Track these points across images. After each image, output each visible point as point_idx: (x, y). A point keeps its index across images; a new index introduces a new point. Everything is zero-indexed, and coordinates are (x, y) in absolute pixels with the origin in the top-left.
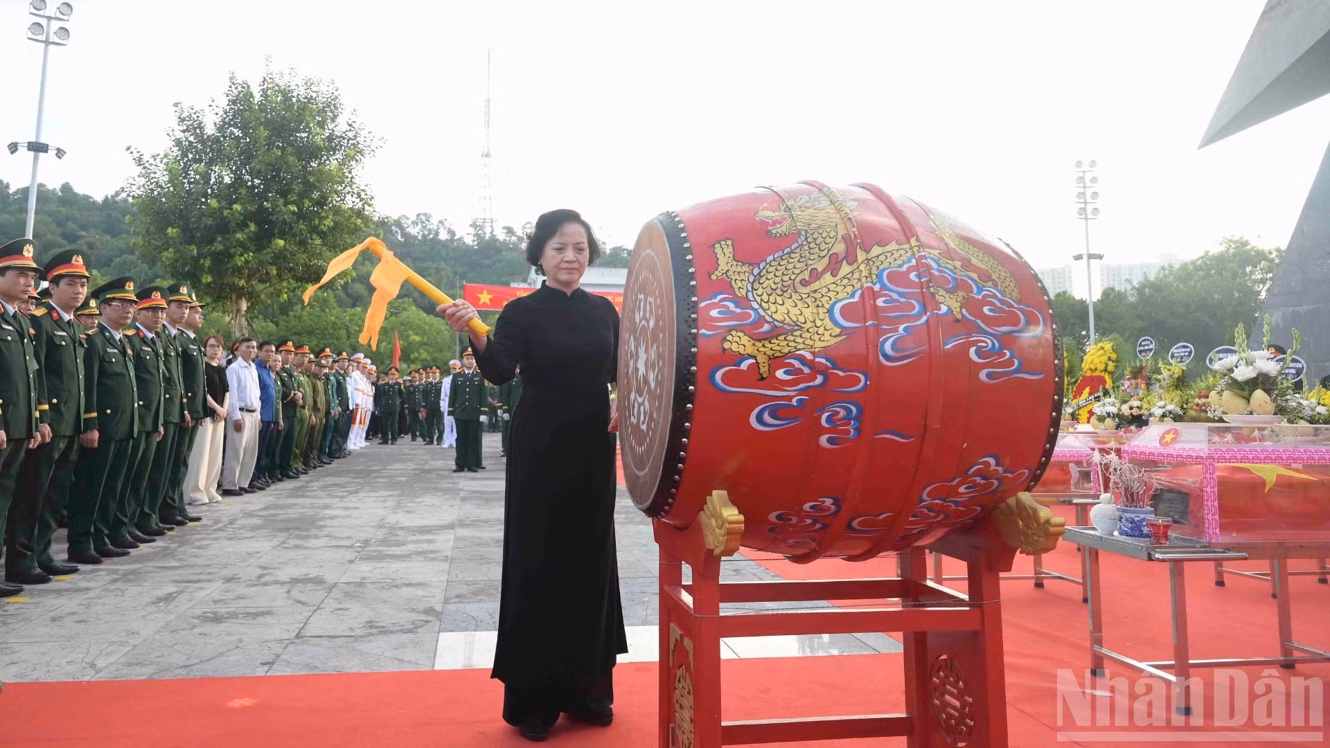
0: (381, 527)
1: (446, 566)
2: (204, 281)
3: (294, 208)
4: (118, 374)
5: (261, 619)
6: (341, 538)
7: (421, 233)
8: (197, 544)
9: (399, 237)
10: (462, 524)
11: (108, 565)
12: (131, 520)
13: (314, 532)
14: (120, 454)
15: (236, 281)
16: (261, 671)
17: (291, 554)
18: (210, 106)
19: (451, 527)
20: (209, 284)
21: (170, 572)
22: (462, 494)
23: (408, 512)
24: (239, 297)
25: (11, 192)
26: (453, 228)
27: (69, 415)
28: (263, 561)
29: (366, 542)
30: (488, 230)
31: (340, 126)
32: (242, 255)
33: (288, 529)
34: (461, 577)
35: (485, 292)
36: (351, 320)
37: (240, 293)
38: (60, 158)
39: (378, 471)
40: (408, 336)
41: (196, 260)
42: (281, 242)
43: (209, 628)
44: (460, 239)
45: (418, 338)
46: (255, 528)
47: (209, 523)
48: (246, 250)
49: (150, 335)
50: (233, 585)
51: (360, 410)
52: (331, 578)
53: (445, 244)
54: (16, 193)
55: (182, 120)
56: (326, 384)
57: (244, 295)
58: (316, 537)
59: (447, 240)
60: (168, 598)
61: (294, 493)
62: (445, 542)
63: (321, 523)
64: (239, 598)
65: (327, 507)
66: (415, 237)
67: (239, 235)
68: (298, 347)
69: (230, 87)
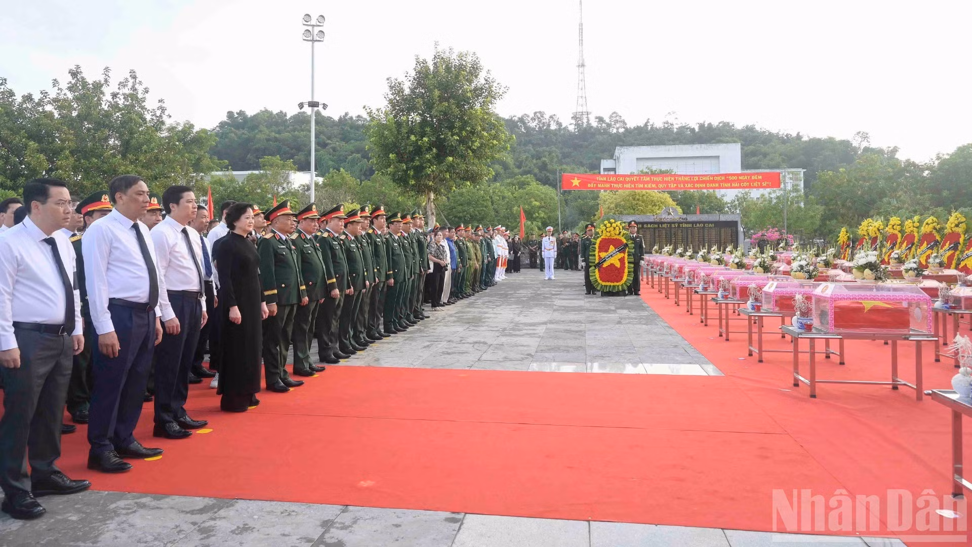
0: (512, 322)
1: (539, 340)
2: (410, 183)
3: (456, 137)
4: (398, 254)
5: (465, 355)
6: (493, 327)
7: (538, 126)
8: (432, 328)
9: (523, 130)
10: (551, 322)
11: (400, 335)
12: (404, 316)
13: (480, 324)
14: (401, 288)
15: (427, 182)
16: (467, 368)
17: (473, 333)
18: (406, 76)
19: (545, 323)
20: (413, 185)
21: (425, 338)
22: (555, 307)
23: (525, 316)
24: (430, 190)
25: (288, 118)
26: (560, 121)
27: (383, 273)
28: (461, 335)
29: (504, 329)
30: (585, 121)
31: (480, 81)
32: (430, 167)
33: (469, 323)
34: (544, 344)
35: (576, 178)
36: (494, 192)
37: (430, 189)
38: (325, 109)
39: (511, 294)
40: (531, 202)
41: (406, 171)
42: (451, 159)
43: (446, 356)
44: (565, 128)
45: (537, 204)
46: (454, 322)
47: (434, 319)
48: (432, 164)
49: (406, 235)
50: (451, 343)
51: (501, 258)
52: (489, 342)
53: (555, 133)
54: (290, 118)
55: (391, 87)
56: (481, 246)
57: (432, 190)
58: (483, 326)
59: (556, 130)
60: (428, 346)
61: (470, 305)
62: (541, 330)
63: (484, 320)
64: (454, 347)
65: (486, 313)
66: (534, 129)
67: (427, 156)
68: (466, 227)
69: (417, 64)
